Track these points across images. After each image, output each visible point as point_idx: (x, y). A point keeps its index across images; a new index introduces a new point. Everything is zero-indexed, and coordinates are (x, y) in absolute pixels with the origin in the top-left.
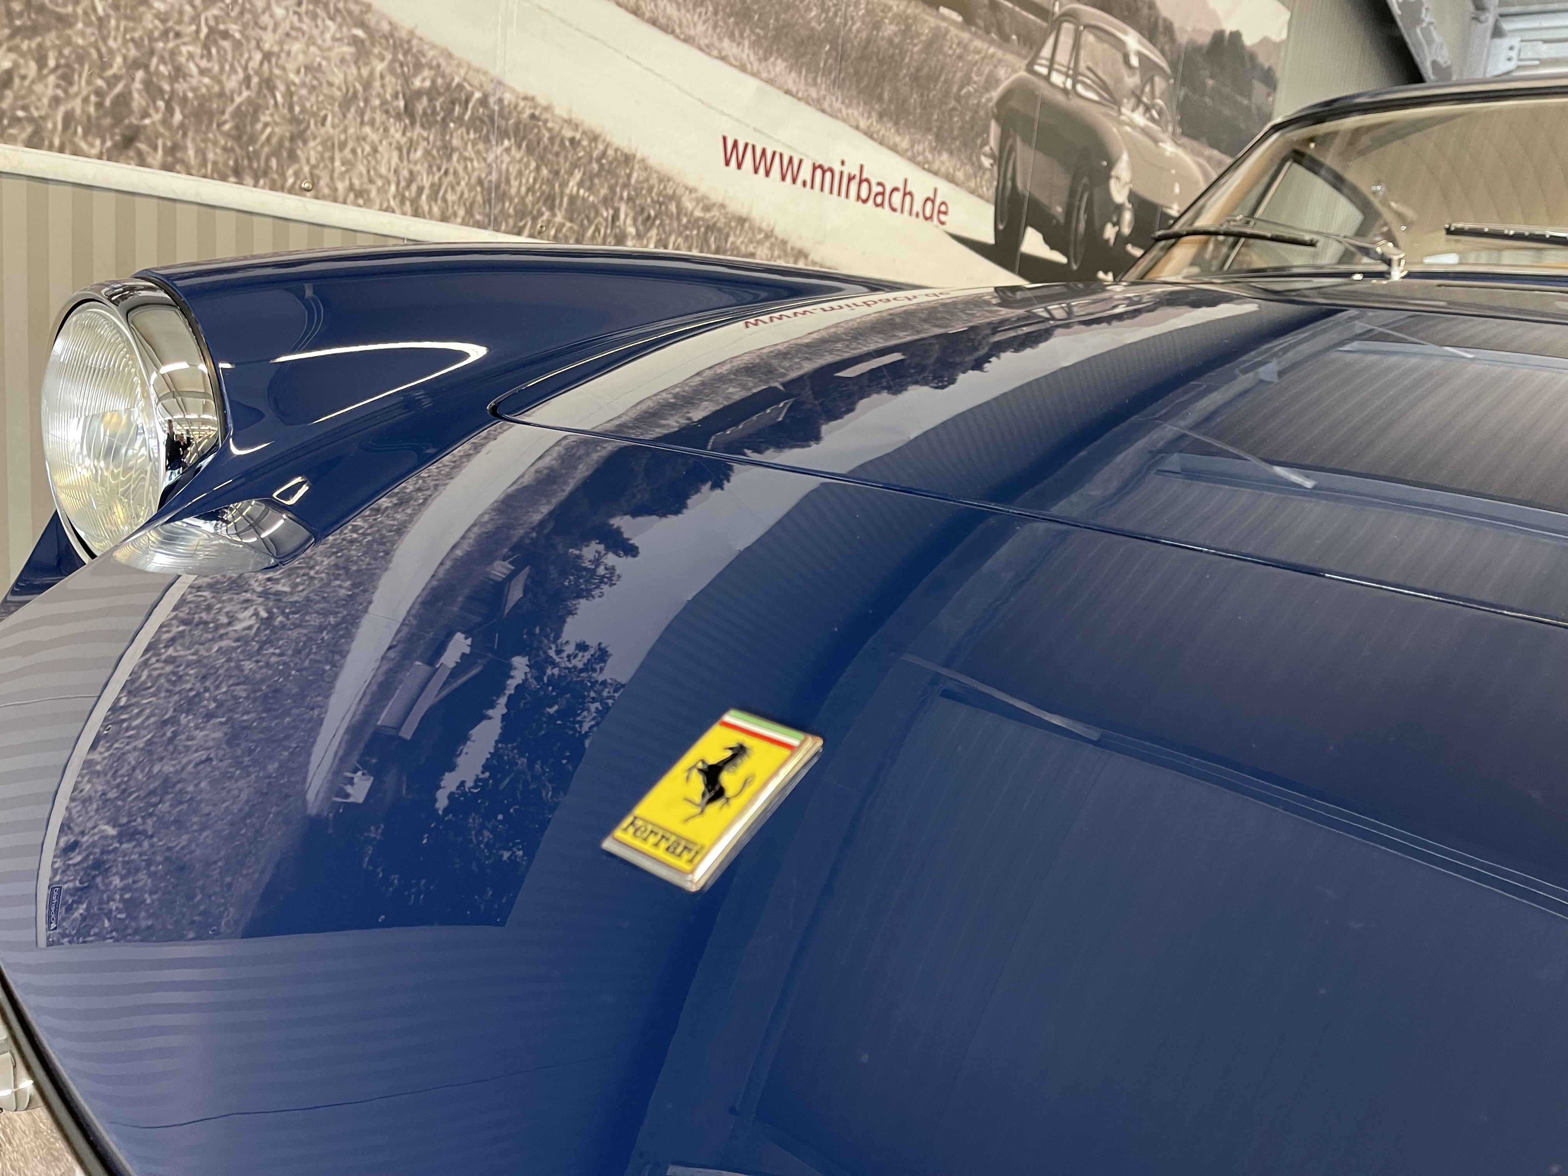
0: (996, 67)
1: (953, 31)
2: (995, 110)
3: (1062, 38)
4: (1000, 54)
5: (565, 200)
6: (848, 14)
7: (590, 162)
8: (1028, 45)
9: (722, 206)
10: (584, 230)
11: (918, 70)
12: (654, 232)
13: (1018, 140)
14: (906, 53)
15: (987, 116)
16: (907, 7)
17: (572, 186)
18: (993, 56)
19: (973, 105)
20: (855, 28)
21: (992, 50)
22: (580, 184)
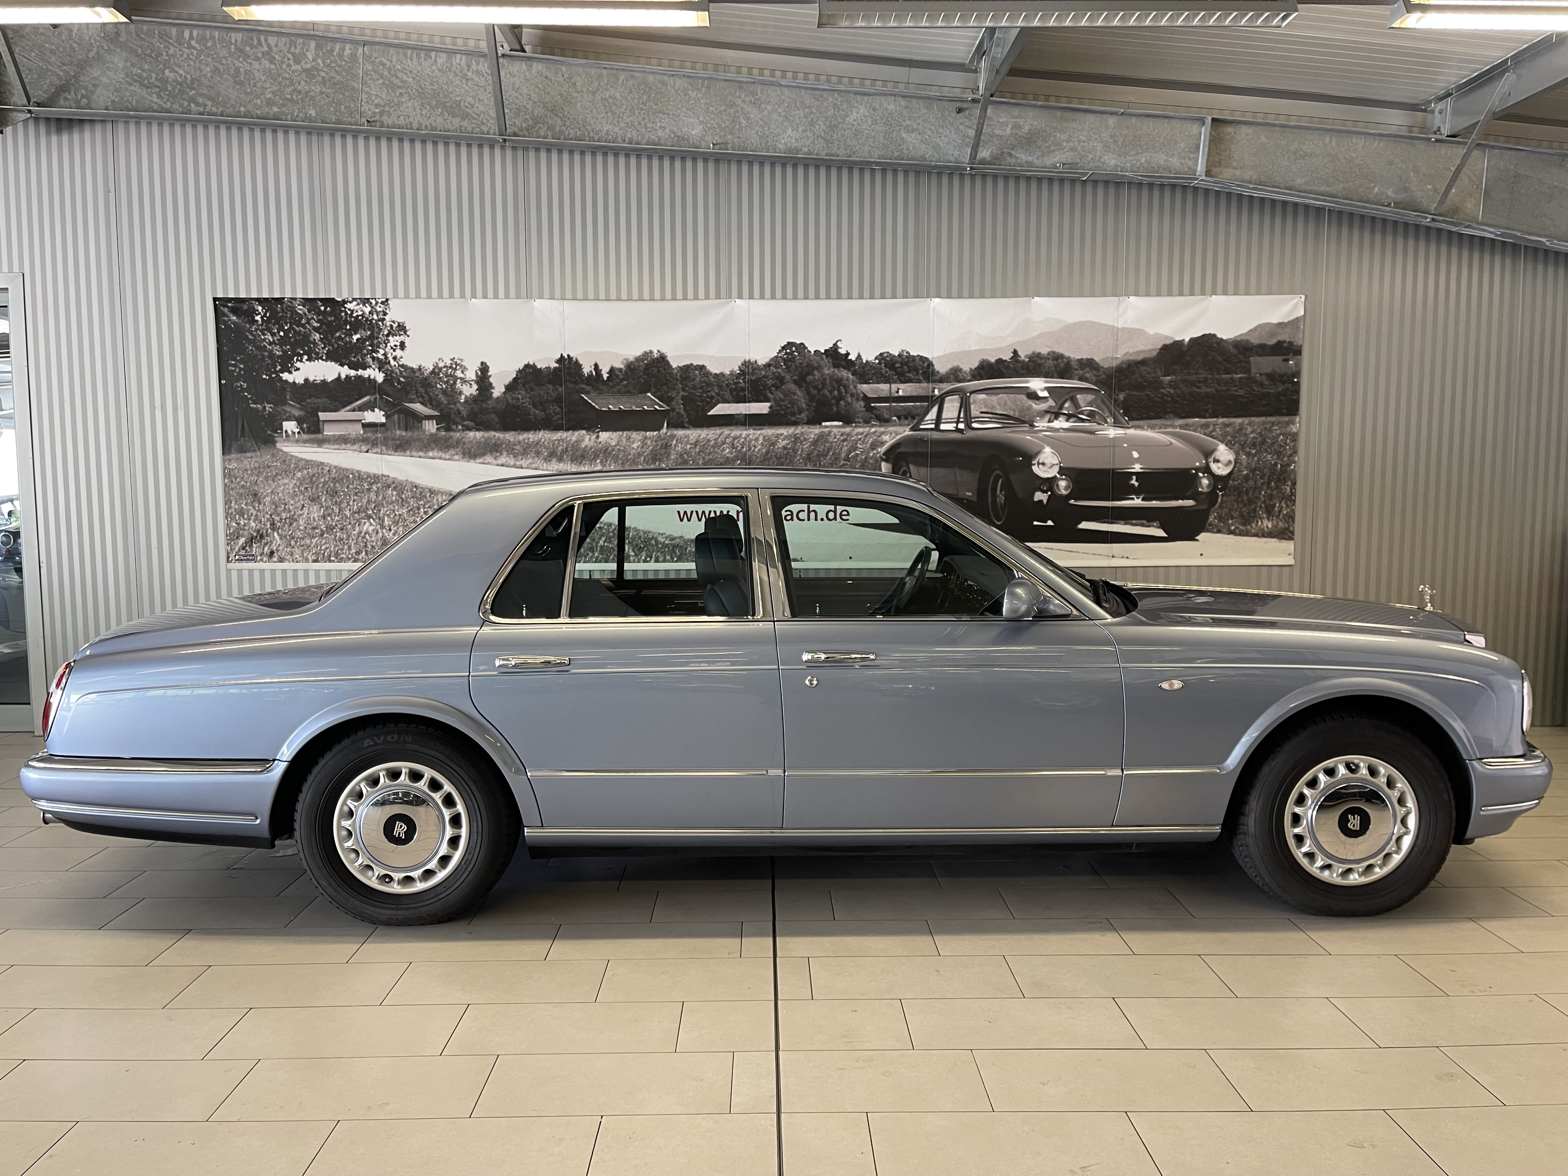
0: (879, 436)
1: (835, 430)
2: (884, 457)
3: (946, 405)
4: (882, 429)
5: (599, 548)
6: (751, 445)
7: (609, 532)
8: (910, 419)
9: (681, 537)
10: (608, 557)
11: (809, 455)
12: (644, 553)
13: (911, 466)
14: (798, 450)
15: (877, 461)
16: (795, 430)
17: (601, 543)
18: (876, 432)
19: (861, 459)
20: (756, 450)
21: (873, 430)
22: (605, 542)
